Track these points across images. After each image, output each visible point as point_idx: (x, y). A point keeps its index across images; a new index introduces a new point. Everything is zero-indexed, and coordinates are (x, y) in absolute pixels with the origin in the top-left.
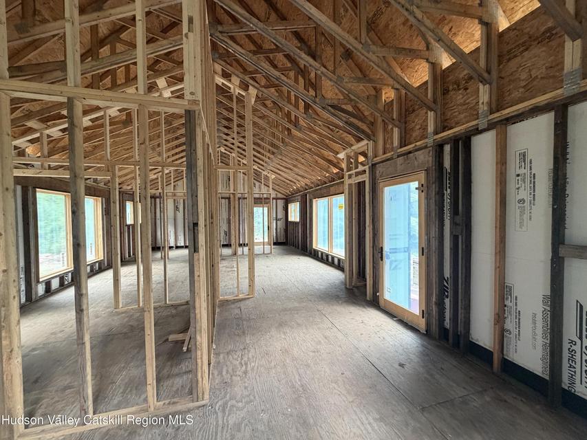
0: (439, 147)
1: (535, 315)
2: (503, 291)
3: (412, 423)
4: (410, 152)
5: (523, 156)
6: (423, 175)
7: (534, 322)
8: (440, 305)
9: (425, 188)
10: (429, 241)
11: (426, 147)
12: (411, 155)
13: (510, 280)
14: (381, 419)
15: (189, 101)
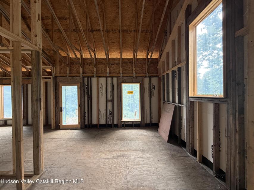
0: (83, 78)
1: (104, 114)
2: (99, 110)
3: (95, 139)
4: (74, 77)
5: (101, 84)
6: (79, 84)
7: (104, 115)
8: (84, 119)
9: (80, 88)
10: (81, 102)
11: (80, 77)
12: (75, 77)
13: (100, 108)
14: (91, 142)
15: (38, 47)
